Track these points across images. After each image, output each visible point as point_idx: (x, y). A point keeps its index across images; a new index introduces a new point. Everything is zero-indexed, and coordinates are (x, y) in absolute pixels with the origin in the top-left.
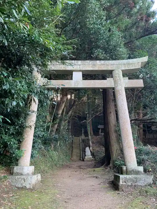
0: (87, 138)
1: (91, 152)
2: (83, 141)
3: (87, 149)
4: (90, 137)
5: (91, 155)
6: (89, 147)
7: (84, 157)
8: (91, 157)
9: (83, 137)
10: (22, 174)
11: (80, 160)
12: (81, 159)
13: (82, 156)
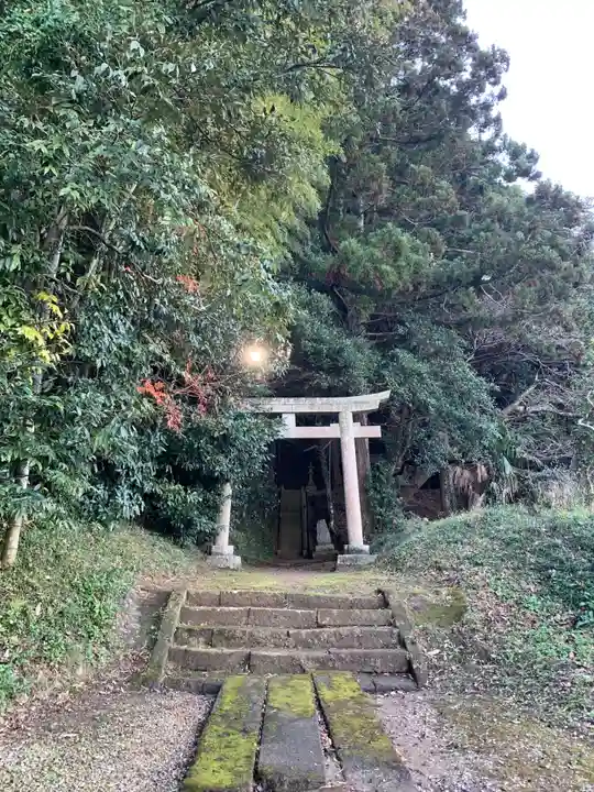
0: (320, 493)
1: (332, 533)
2: (312, 501)
3: (322, 525)
4: (329, 490)
5: (333, 542)
6: (328, 522)
7: (311, 548)
8: (332, 546)
9: (311, 489)
10: (222, 554)
11: (301, 554)
12: (305, 552)
13: (306, 546)
